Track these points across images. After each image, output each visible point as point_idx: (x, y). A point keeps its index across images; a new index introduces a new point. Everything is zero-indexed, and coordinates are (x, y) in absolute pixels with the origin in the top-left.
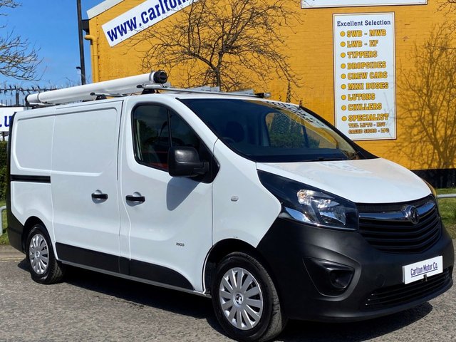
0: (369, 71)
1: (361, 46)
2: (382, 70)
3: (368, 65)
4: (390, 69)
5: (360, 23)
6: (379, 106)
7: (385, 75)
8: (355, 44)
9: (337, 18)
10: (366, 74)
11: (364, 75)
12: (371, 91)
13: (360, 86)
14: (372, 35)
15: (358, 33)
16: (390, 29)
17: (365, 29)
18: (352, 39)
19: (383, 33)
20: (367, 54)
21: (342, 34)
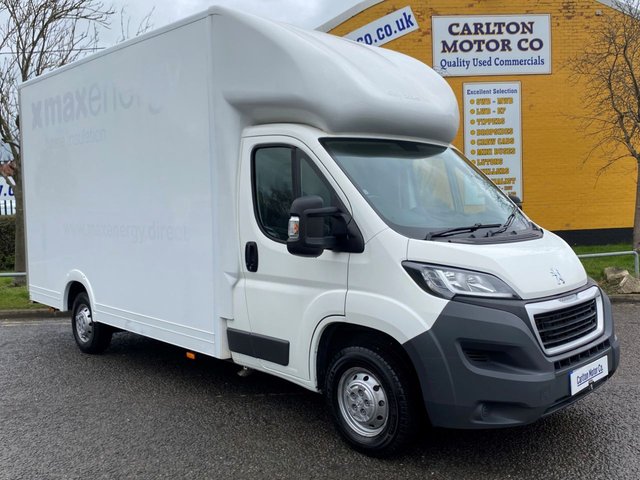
0: (497, 137)
1: (489, 113)
2: (510, 136)
3: (496, 132)
4: (517, 135)
5: (489, 92)
6: (506, 171)
7: (512, 141)
8: (484, 111)
9: (467, 87)
10: (494, 140)
11: (492, 141)
12: (499, 156)
13: (488, 152)
14: (500, 103)
15: (487, 101)
16: (516, 97)
17: (493, 97)
18: (481, 106)
19: (509, 101)
20: (496, 121)
21: (472, 102)
